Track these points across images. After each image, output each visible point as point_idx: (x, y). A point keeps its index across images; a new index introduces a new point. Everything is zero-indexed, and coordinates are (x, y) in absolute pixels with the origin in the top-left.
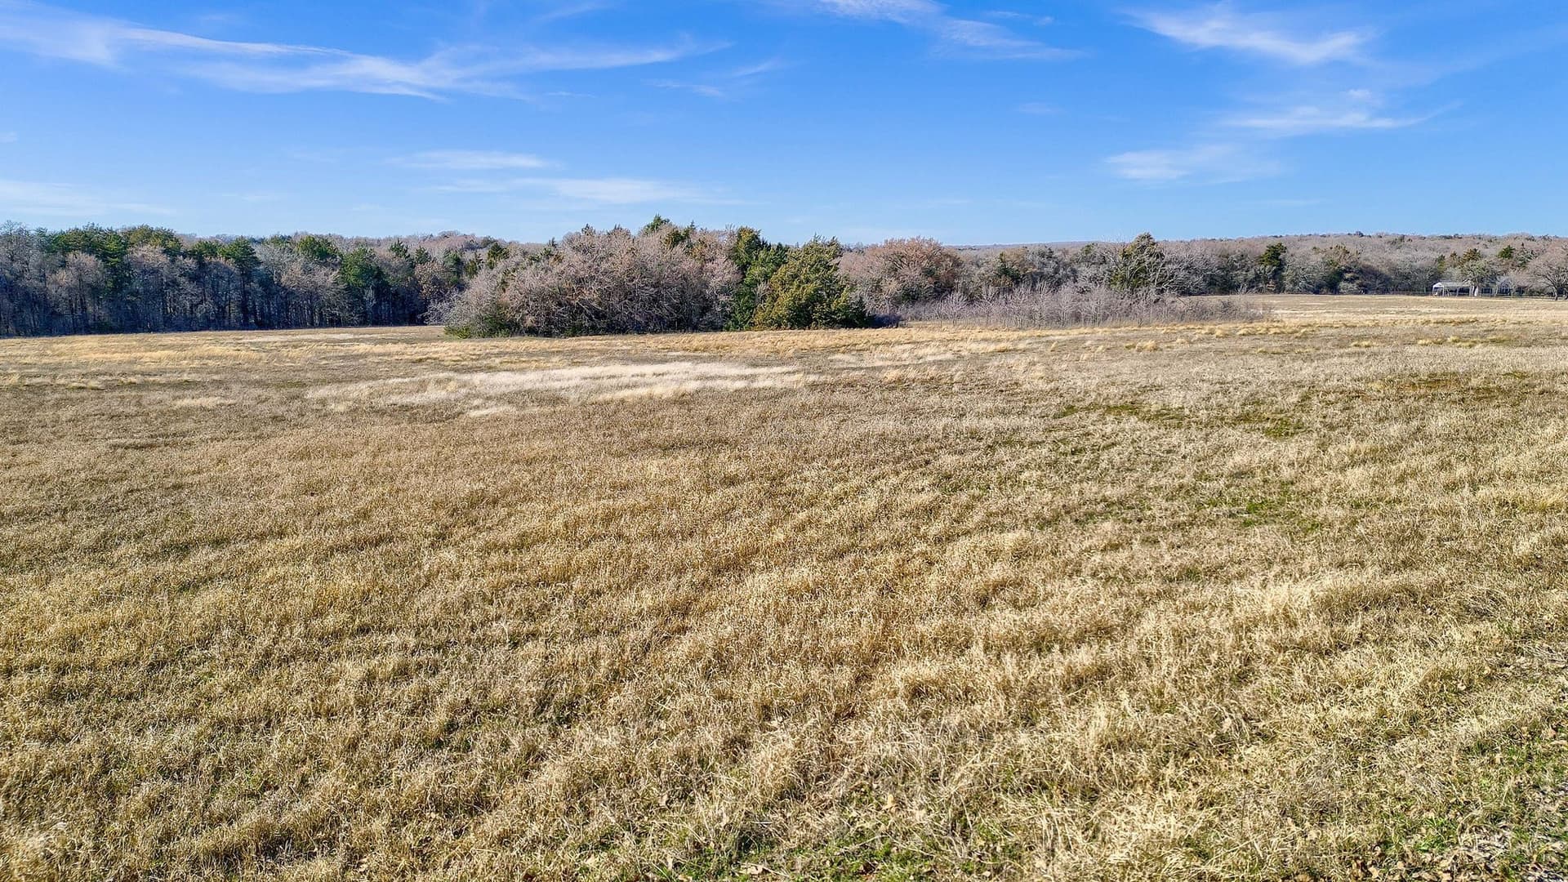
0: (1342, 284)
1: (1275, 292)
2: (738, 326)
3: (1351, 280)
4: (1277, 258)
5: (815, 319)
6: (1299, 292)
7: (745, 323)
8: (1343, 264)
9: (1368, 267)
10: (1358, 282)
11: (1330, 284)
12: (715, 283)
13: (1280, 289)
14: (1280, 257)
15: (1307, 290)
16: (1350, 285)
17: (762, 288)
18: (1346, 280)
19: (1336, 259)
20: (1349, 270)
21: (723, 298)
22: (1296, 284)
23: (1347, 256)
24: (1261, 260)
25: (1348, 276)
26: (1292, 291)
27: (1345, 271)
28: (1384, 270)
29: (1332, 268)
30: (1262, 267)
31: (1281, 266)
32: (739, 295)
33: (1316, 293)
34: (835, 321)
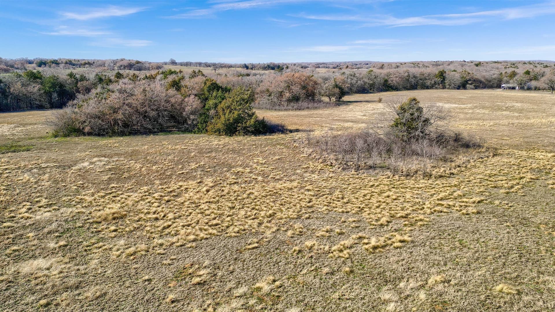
0: (468, 85)
1: (442, 89)
2: (200, 131)
3: (471, 84)
4: (442, 76)
5: (239, 130)
6: (452, 89)
7: (203, 129)
8: (468, 78)
9: (477, 79)
10: (474, 84)
11: (463, 85)
12: (188, 109)
13: (444, 88)
14: (444, 75)
15: (454, 88)
16: (471, 86)
17: (212, 112)
18: (469, 84)
19: (465, 76)
20: (470, 80)
21: (192, 117)
22: (450, 86)
23: (469, 75)
24: (436, 76)
25: (470, 82)
26: (448, 88)
27: (469, 81)
28: (483, 80)
29: (464, 79)
30: (437, 79)
31: (444, 79)
32: (201, 115)
33: (458, 89)
34: (249, 131)
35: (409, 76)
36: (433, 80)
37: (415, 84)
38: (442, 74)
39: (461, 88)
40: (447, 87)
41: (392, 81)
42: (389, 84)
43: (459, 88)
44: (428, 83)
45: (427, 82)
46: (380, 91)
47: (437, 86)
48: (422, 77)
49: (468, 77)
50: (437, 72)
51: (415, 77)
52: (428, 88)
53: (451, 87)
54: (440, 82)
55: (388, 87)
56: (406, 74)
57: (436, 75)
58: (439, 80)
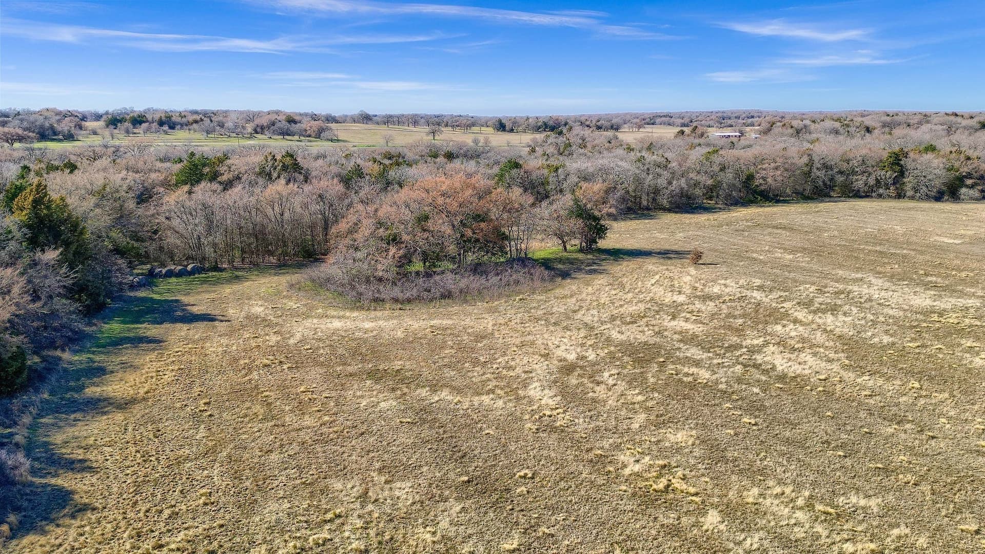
35: (810, 164)
36: (873, 177)
37: (825, 184)
38: (897, 161)
39: (946, 198)
40: (910, 193)
41: (764, 179)
42: (757, 186)
43: (939, 197)
44: (859, 183)
45: (857, 180)
46: (731, 205)
47: (881, 191)
48: (845, 166)
49: (966, 169)
50: (885, 155)
51: (826, 167)
52: (857, 195)
53: (918, 195)
54: (890, 181)
55: (755, 192)
56: (805, 159)
57: (881, 161)
58: (889, 174)
